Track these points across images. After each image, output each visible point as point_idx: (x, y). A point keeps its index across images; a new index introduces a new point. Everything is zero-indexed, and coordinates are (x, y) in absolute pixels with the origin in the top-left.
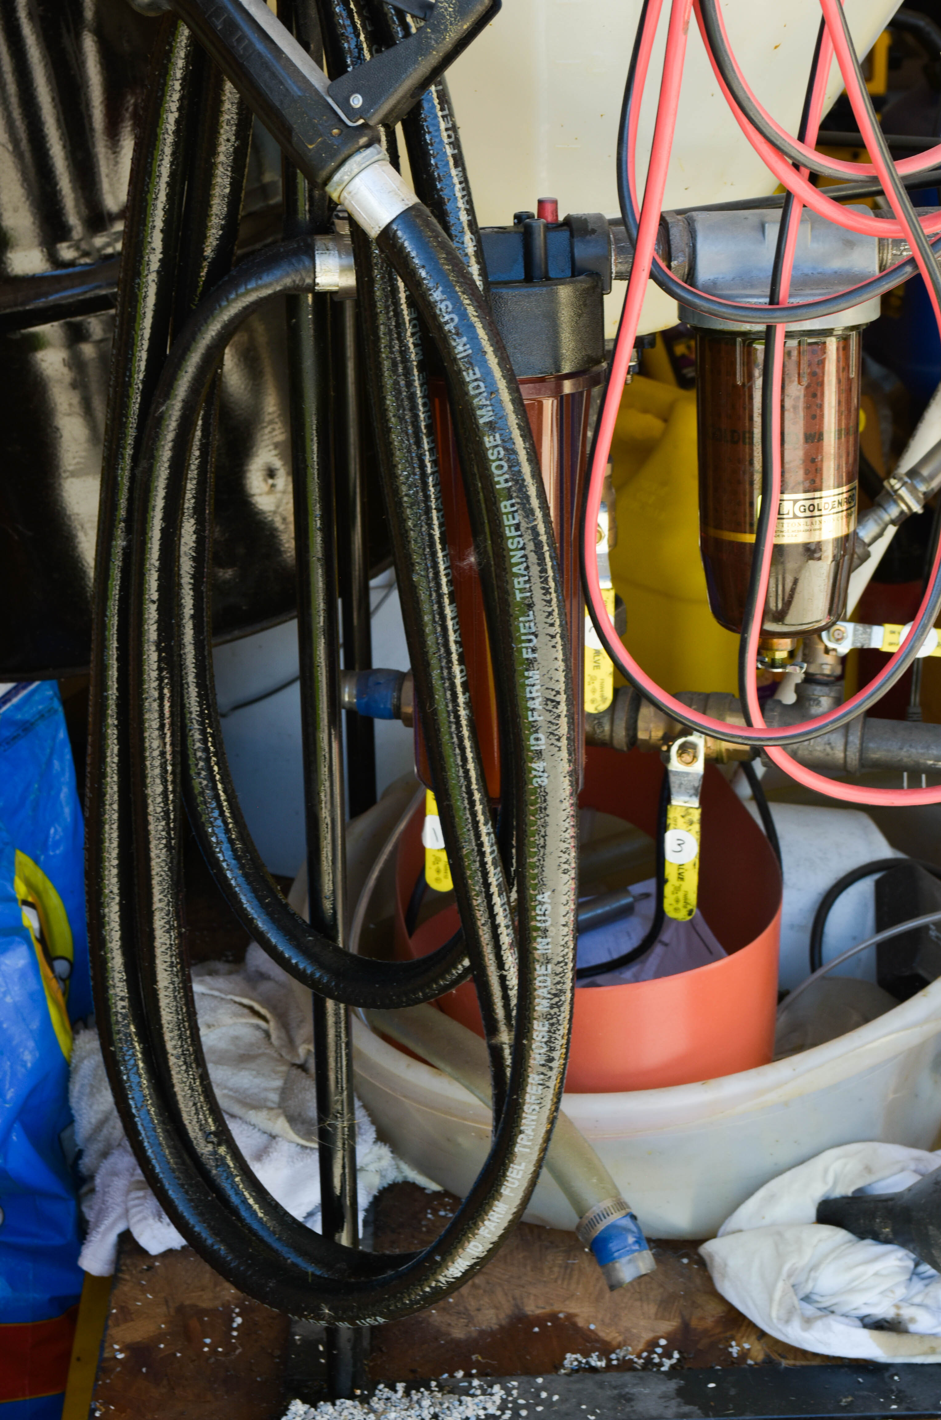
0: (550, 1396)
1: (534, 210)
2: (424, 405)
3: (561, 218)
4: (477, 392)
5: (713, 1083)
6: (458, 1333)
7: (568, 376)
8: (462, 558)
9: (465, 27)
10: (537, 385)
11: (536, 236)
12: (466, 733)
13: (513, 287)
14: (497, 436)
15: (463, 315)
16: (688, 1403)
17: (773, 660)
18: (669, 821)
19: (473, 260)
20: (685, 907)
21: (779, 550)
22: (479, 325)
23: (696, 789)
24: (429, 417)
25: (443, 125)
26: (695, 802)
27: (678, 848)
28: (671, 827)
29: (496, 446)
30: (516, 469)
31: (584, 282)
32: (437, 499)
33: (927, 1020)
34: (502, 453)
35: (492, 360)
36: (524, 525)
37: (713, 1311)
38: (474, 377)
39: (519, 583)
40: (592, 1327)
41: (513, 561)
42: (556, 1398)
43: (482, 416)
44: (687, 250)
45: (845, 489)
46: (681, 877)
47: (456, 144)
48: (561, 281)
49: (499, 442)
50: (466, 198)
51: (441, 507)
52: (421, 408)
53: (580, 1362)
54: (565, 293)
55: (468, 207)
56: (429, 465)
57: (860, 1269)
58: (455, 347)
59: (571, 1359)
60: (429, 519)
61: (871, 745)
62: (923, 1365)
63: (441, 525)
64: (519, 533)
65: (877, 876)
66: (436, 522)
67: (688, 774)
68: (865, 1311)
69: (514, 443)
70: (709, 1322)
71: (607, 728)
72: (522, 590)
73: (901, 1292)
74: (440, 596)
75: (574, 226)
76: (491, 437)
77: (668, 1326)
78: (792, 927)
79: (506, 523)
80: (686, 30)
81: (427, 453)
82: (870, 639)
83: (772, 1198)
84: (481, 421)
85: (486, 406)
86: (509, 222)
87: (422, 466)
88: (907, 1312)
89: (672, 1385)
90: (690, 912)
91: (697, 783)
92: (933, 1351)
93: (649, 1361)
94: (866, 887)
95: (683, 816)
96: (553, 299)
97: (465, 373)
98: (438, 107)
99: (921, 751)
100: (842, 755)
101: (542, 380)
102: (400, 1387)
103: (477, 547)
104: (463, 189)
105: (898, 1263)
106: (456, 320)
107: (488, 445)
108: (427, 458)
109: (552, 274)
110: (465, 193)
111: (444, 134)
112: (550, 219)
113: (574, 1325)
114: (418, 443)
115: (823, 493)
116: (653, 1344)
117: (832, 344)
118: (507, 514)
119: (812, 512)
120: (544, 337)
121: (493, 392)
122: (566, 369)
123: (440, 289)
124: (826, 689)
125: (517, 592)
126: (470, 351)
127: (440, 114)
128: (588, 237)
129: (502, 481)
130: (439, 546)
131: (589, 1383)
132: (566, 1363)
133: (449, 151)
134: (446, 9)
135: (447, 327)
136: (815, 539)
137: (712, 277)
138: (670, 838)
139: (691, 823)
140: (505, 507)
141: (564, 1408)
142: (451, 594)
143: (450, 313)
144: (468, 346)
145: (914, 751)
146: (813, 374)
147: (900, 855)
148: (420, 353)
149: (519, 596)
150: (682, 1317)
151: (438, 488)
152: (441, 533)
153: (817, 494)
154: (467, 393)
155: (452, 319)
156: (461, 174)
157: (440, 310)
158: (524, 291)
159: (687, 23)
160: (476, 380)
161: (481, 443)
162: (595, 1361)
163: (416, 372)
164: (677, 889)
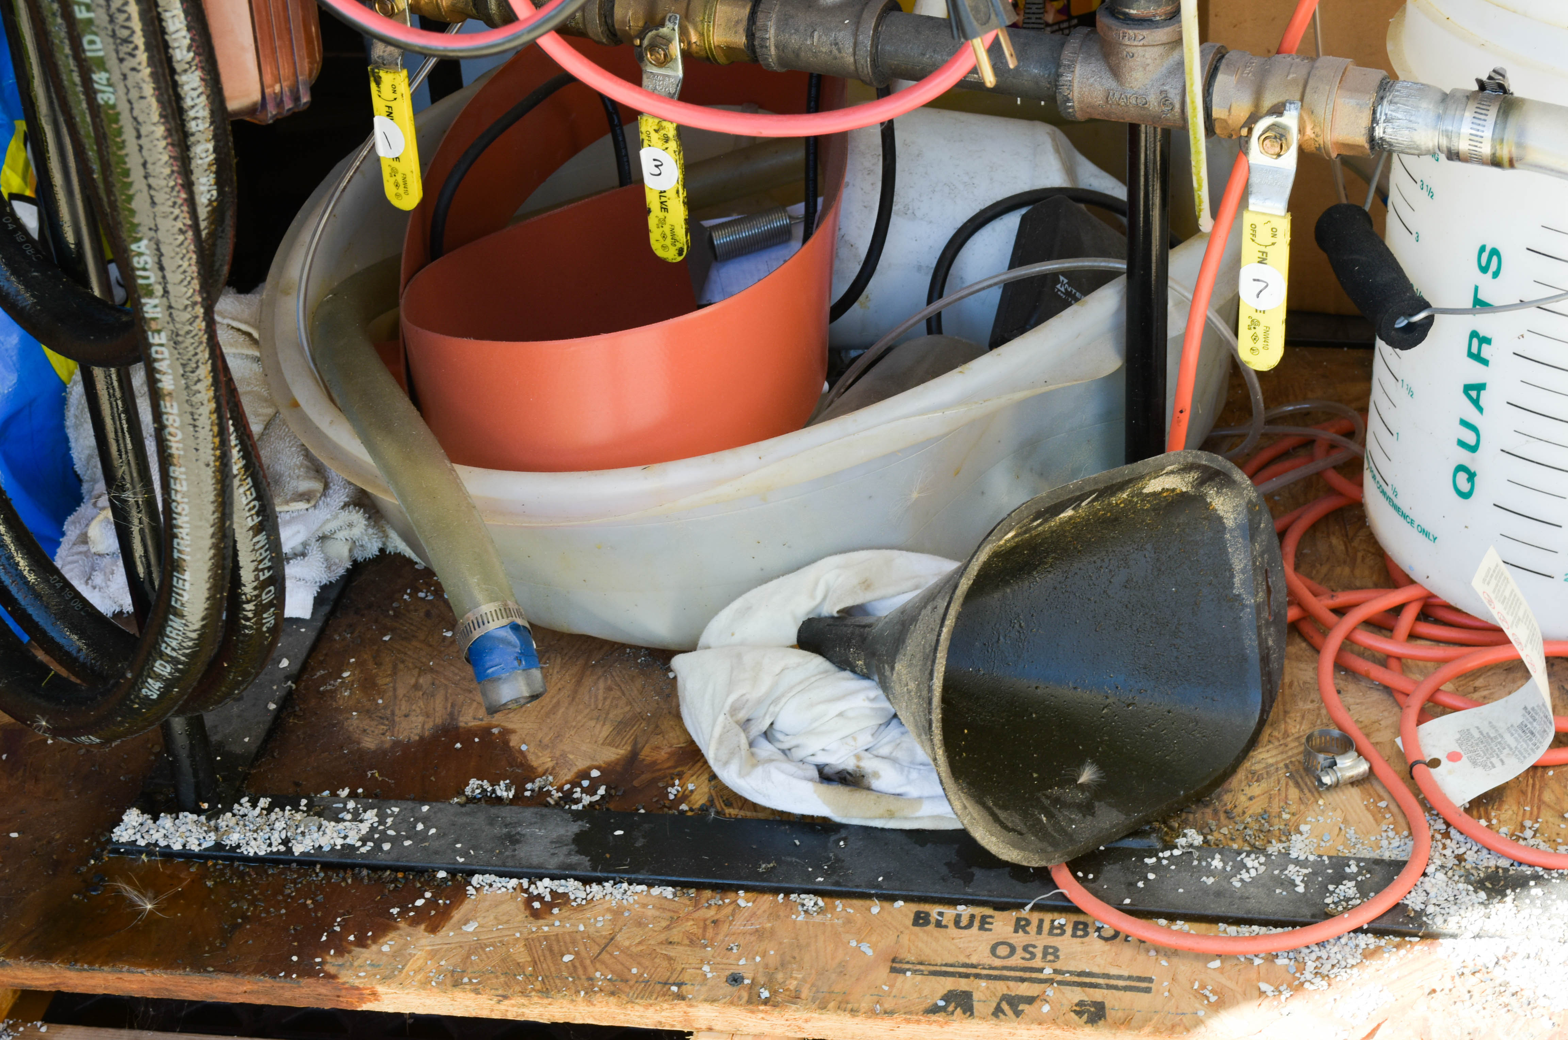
0: (427, 828)
5: (656, 468)
6: (369, 743)
16: (579, 852)
18: (643, 136)
20: (674, 245)
23: (674, 94)
27: (657, 171)
28: (646, 143)
37: (671, 741)
40: (524, 748)
42: (433, 831)
46: (664, 209)
53: (484, 791)
57: (821, 708)
59: (473, 786)
62: (883, 830)
65: (1024, 211)
67: (663, 77)
68: (822, 759)
70: (663, 754)
73: (865, 740)
77: (612, 754)
83: (748, 609)
88: (869, 765)
89: (575, 828)
90: (681, 252)
91: (676, 89)
92: (891, 815)
93: (567, 797)
95: (656, 131)
100: (852, 59)
102: (264, 802)
105: (867, 704)
113: (506, 743)
116: (585, 774)
131: (479, 819)
132: (468, 791)
138: (647, 156)
139: (667, 140)
141: (436, 844)
150: (635, 743)
162: (501, 791)
164: (662, 222)
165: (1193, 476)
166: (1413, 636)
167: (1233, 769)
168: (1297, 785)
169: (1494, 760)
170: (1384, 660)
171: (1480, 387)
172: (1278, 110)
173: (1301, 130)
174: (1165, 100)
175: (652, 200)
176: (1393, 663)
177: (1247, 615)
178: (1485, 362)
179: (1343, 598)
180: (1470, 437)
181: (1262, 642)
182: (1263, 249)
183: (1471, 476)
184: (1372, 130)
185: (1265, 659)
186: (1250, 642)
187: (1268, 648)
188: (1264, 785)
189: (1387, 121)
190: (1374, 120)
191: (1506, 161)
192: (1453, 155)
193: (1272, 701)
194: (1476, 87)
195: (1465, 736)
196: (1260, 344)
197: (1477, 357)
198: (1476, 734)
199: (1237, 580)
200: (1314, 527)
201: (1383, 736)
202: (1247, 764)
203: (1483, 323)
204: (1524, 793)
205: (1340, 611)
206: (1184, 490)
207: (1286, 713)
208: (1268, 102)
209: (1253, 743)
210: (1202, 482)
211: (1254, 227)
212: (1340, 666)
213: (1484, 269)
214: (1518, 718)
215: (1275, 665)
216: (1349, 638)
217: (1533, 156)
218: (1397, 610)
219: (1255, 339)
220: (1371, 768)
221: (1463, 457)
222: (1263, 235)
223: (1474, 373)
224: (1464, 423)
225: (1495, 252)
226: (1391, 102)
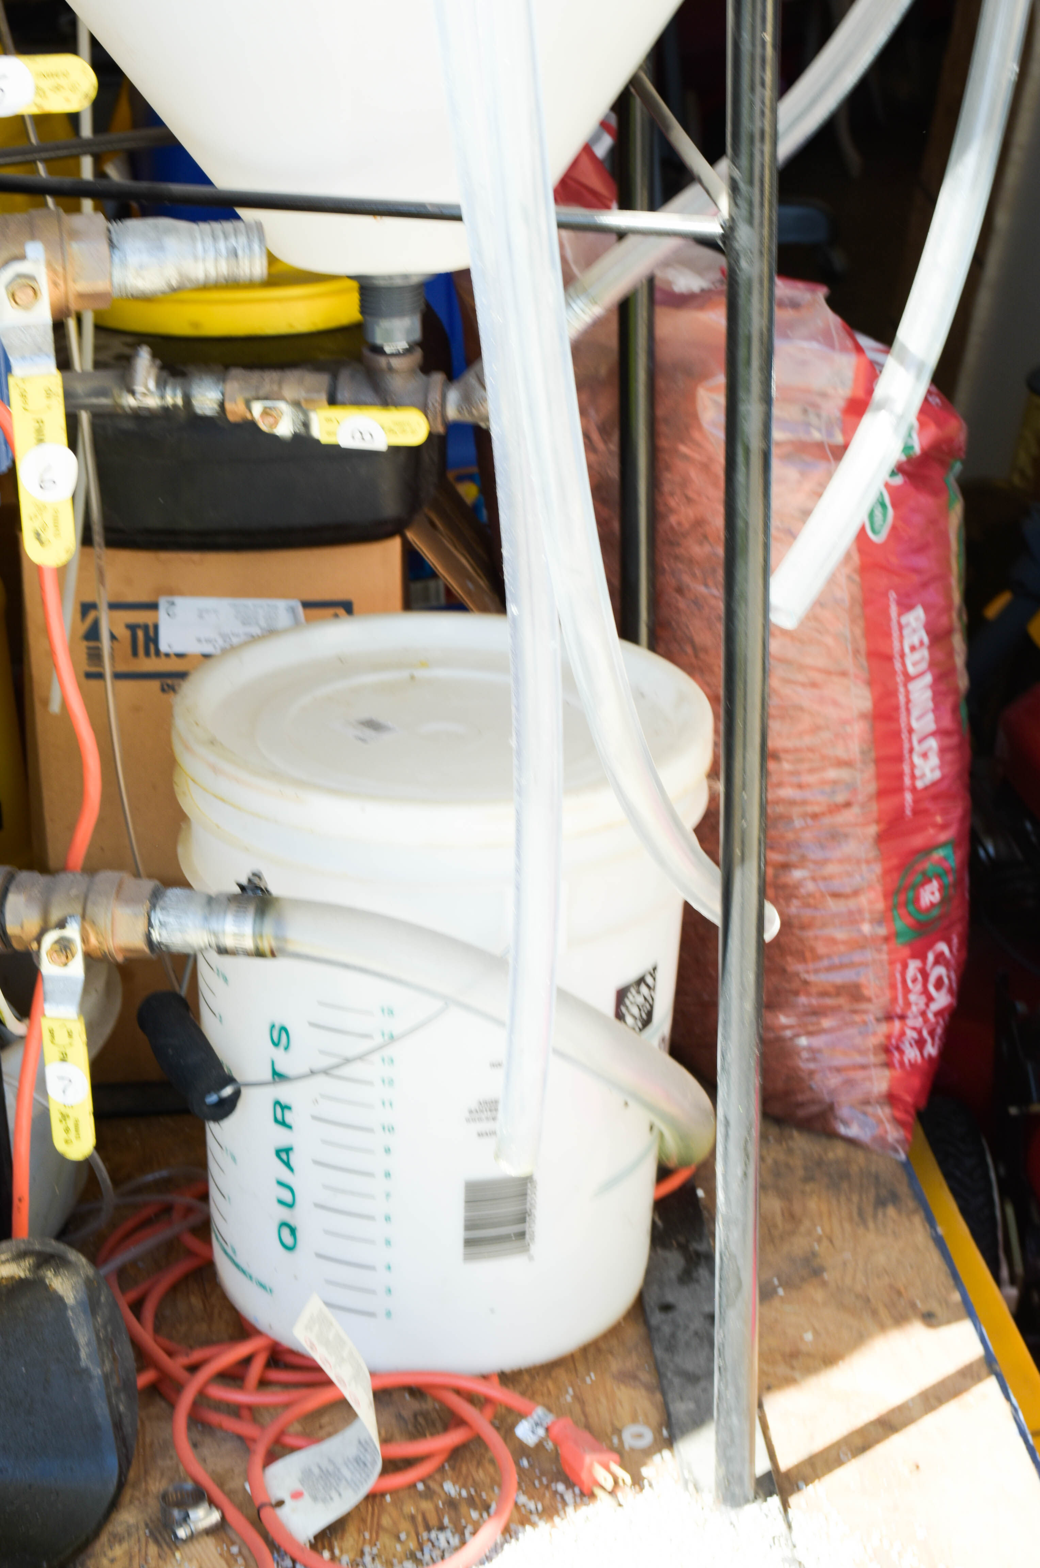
165: (28, 1262)
166: (263, 1383)
167: (96, 1534)
168: (157, 1542)
169: (334, 1495)
170: (236, 1411)
171: (288, 1150)
172: (62, 925)
173: (85, 940)
176: (245, 1413)
177: (96, 1386)
178: (289, 1127)
179: (197, 1355)
180: (286, 1196)
181: (113, 1409)
182: (62, 1050)
183: (293, 1231)
184: (149, 934)
185: (118, 1425)
186: (102, 1411)
187: (120, 1415)
188: (125, 1546)
189: (161, 925)
190: (150, 924)
191: (268, 952)
192: (222, 951)
193: (129, 1463)
194: (237, 890)
195: (307, 1475)
196: (72, 1135)
197: (283, 1123)
198: (316, 1471)
199: (83, 1354)
200: (174, 1289)
201: (233, 1485)
202: (110, 1528)
203: (283, 1092)
204: (364, 1521)
205: (193, 1368)
206: (22, 1275)
207: (146, 1472)
208: (55, 916)
209: (114, 1505)
210: (38, 1267)
211: (52, 1032)
212: (196, 1420)
213: (276, 1044)
214: (352, 1451)
215: (128, 1430)
216: (202, 1394)
217: (291, 947)
218: (247, 1361)
219: (67, 1130)
220: (223, 1518)
221: (284, 1214)
222: (61, 1037)
223: (282, 1137)
224: (280, 1183)
225: (283, 1029)
226: (163, 909)
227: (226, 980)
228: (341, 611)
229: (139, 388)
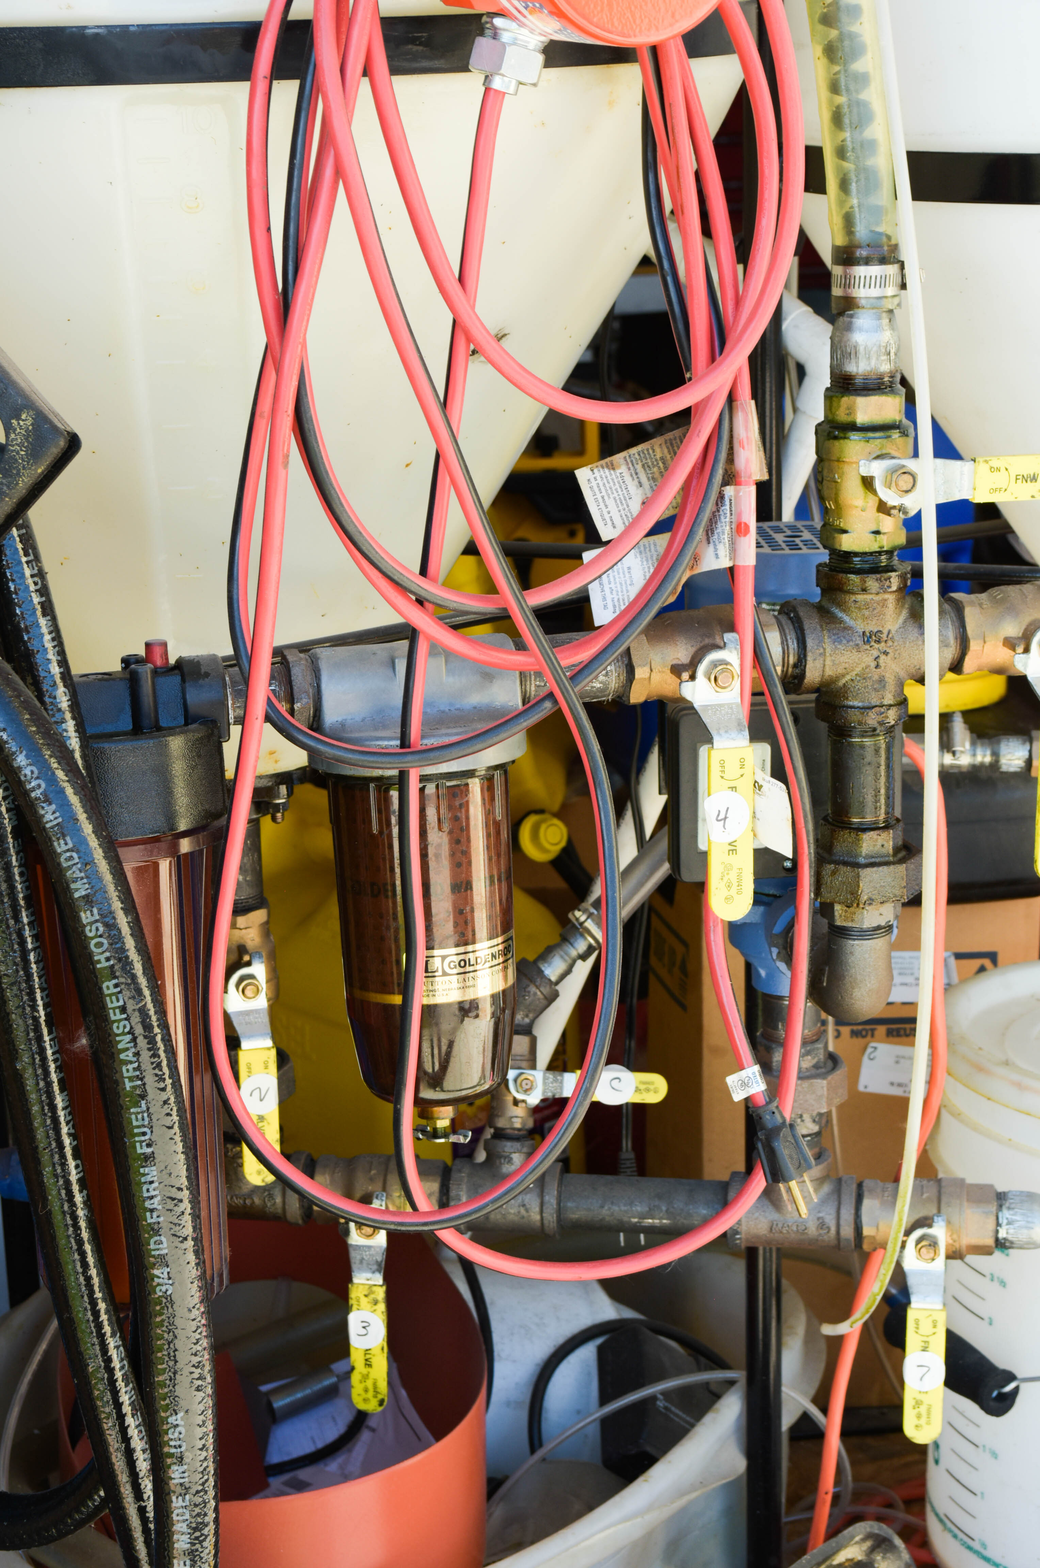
1: (141, 652)
2: (21, 874)
3: (172, 661)
4: (70, 863)
7: (185, 834)
8: (72, 1039)
9: (40, 471)
10: (148, 846)
11: (143, 682)
12: (85, 1235)
13: (116, 741)
14: (95, 911)
15: (52, 780)
17: (435, 1129)
18: (351, 1302)
19: (68, 716)
20: (375, 1397)
21: (430, 1012)
22: (69, 791)
23: (379, 1264)
24: (27, 888)
25: (28, 572)
26: (379, 1279)
27: (364, 1332)
28: (355, 1307)
29: (96, 921)
30: (118, 946)
31: (197, 731)
32: (40, 977)
33: (649, 1509)
34: (101, 929)
35: (88, 829)
36: (131, 1006)
38: (64, 848)
39: (128, 1071)
41: (120, 1046)
43: (77, 890)
44: (311, 690)
45: (500, 940)
46: (368, 1364)
47: (44, 591)
48: (172, 731)
49: (97, 917)
50: (57, 649)
51: (45, 985)
52: (17, 878)
54: (176, 744)
55: (59, 658)
56: (29, 940)
58: (43, 816)
60: (33, 1000)
61: (569, 1204)
63: (45, 1006)
64: (124, 1016)
65: (599, 1341)
66: (40, 1003)
67: (369, 1247)
69: (114, 918)
71: (279, 1200)
72: (131, 1079)
74: (49, 1084)
75: (186, 669)
76: (88, 912)
78: (508, 1404)
79: (110, 1005)
80: (286, 464)
81: (27, 927)
82: (561, 1088)
84: (77, 895)
85: (82, 878)
86: (116, 666)
87: (22, 942)
90: (381, 1403)
91: (380, 1257)
94: (587, 1353)
95: (366, 1296)
96: (163, 751)
97: (56, 844)
98: (21, 552)
99: (623, 1208)
100: (538, 1217)
101: (156, 840)
103: (88, 1028)
104: (53, 639)
106: (43, 785)
107: (85, 921)
108: (27, 933)
109: (163, 723)
110: (55, 643)
111: (30, 581)
112: (159, 663)
114: (17, 917)
115: (477, 946)
117: (475, 786)
118: (110, 995)
119: (465, 966)
120: (154, 793)
121: (88, 863)
122: (183, 826)
123: (24, 753)
124: (517, 1145)
125: (126, 1080)
126: (60, 820)
127: (24, 559)
128: (201, 682)
129: (103, 960)
130: (45, 1031)
133: (36, 599)
134: (18, 453)
135: (33, 795)
136: (470, 995)
137: (340, 719)
138: (354, 1320)
139: (376, 1302)
140: (108, 988)
142: (60, 1081)
143: (37, 778)
144: (57, 814)
145: (616, 1208)
146: (456, 819)
147: (629, 1314)
148: (14, 818)
149: (128, 1085)
151: (41, 965)
152: (45, 1015)
153: (470, 948)
154: (59, 864)
155: (39, 786)
156: (50, 623)
157: (25, 776)
158: (129, 745)
159: (287, 456)
160: (68, 850)
161: (79, 919)
163: (10, 840)
164: (365, 1377)
165: (869, 1545)
172: (928, 1223)
174: (822, 1225)
175: (356, 1358)
182: (925, 1339)
184: (997, 1232)
189: (1009, 1223)
190: (998, 1224)
196: (923, 1421)
206: (861, 1558)
210: (872, 1550)
211: (917, 1322)
219: (919, 1416)
222: (925, 1327)
226: (1009, 1208)
227: (1003, 1284)
228: (987, 962)
229: (957, 748)
